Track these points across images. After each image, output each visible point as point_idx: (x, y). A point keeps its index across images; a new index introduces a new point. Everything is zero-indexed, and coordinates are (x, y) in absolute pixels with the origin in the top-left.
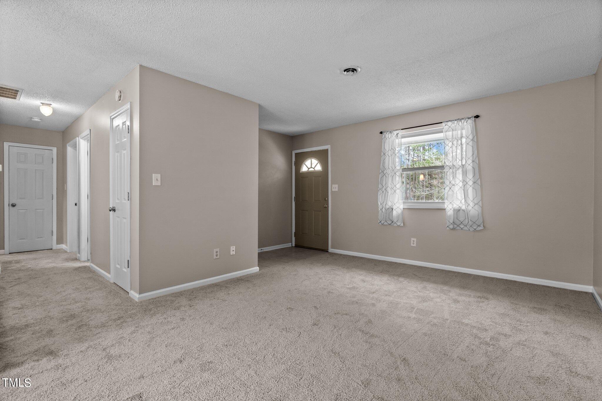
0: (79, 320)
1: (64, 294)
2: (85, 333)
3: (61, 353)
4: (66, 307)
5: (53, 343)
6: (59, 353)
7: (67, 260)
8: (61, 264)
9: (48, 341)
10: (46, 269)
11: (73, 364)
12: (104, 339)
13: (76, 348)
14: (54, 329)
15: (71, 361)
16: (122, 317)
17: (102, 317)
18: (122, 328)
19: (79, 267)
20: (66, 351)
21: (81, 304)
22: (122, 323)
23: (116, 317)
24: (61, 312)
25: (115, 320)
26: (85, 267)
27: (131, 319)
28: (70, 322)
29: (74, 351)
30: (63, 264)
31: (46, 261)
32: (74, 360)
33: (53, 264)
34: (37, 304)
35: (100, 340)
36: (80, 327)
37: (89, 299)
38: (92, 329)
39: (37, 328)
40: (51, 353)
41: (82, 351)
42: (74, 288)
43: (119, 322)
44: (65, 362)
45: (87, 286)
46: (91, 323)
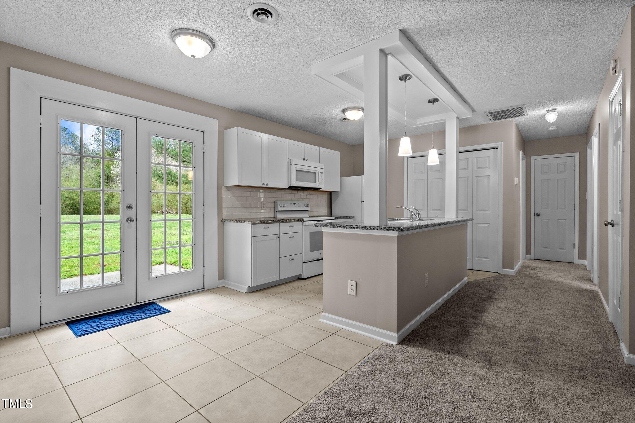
0: (537, 345)
1: (546, 312)
2: (530, 362)
3: (496, 367)
4: (536, 327)
5: (498, 354)
6: (494, 366)
7: (579, 278)
8: (570, 281)
9: (496, 349)
10: (551, 281)
11: (495, 385)
12: (542, 380)
13: (510, 372)
14: (509, 342)
15: (496, 380)
16: (586, 370)
17: (562, 357)
18: (573, 382)
19: (586, 290)
20: (500, 368)
21: (553, 330)
22: (579, 377)
23: (578, 366)
24: (529, 329)
25: (573, 368)
26: (592, 292)
27: (595, 379)
28: (527, 344)
29: (506, 373)
30: (571, 282)
31: (557, 274)
32: (499, 381)
33: (562, 279)
34: (517, 312)
35: (537, 380)
36: (530, 353)
37: (565, 328)
38: (541, 363)
39: (500, 333)
40: (489, 363)
41: (511, 378)
42: (561, 310)
43: (576, 373)
44: (491, 378)
45: (576, 313)
46: (546, 356)
